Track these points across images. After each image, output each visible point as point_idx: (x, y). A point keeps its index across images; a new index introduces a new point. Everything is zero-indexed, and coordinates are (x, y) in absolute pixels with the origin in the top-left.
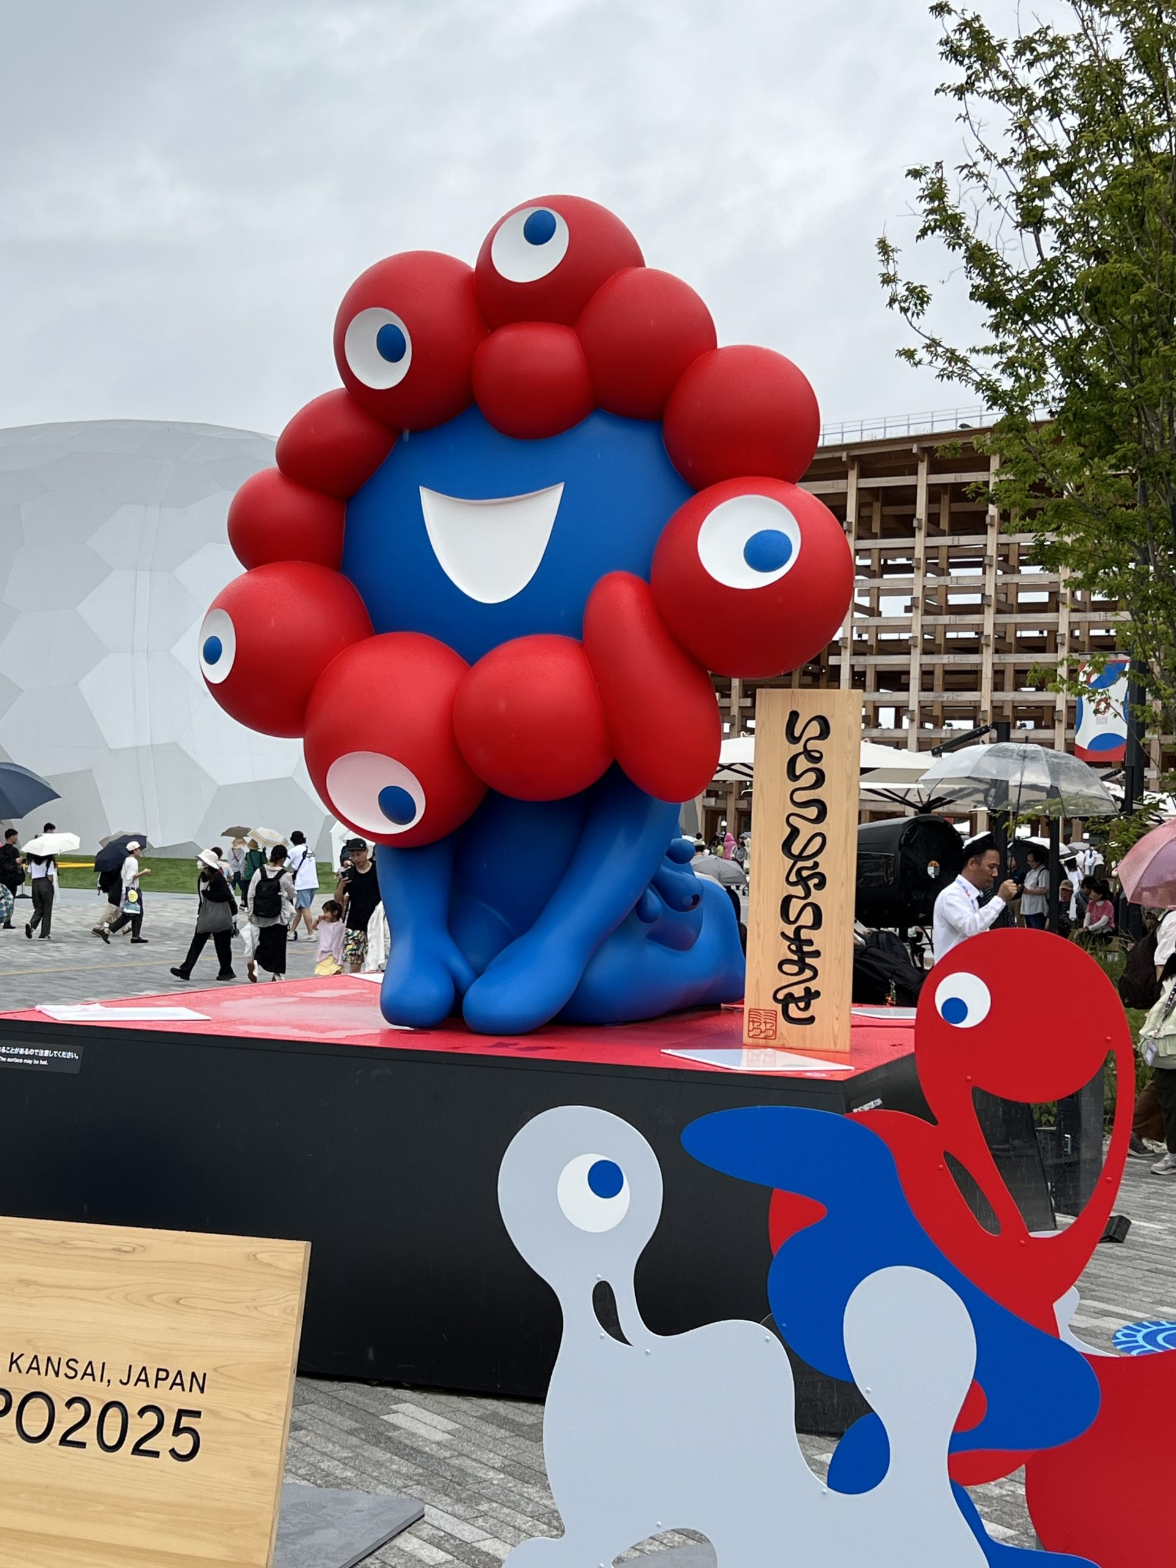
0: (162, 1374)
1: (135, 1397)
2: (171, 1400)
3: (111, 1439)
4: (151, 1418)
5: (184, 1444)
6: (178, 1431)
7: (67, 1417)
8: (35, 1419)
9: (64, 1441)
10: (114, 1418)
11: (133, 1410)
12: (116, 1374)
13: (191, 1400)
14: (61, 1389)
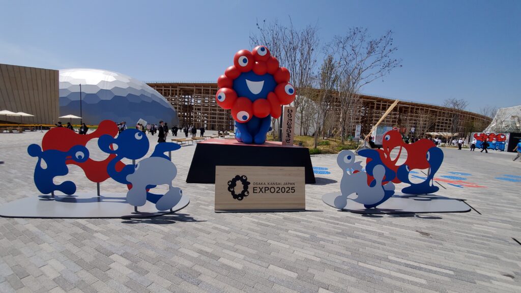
0: (289, 183)
1: (286, 186)
2: (291, 186)
3: (283, 191)
4: (288, 189)
5: (293, 191)
6: (292, 189)
7: (277, 190)
8: (272, 190)
9: (277, 192)
10: (283, 189)
11: (286, 188)
12: (283, 184)
13: (293, 186)
14: (275, 186)
